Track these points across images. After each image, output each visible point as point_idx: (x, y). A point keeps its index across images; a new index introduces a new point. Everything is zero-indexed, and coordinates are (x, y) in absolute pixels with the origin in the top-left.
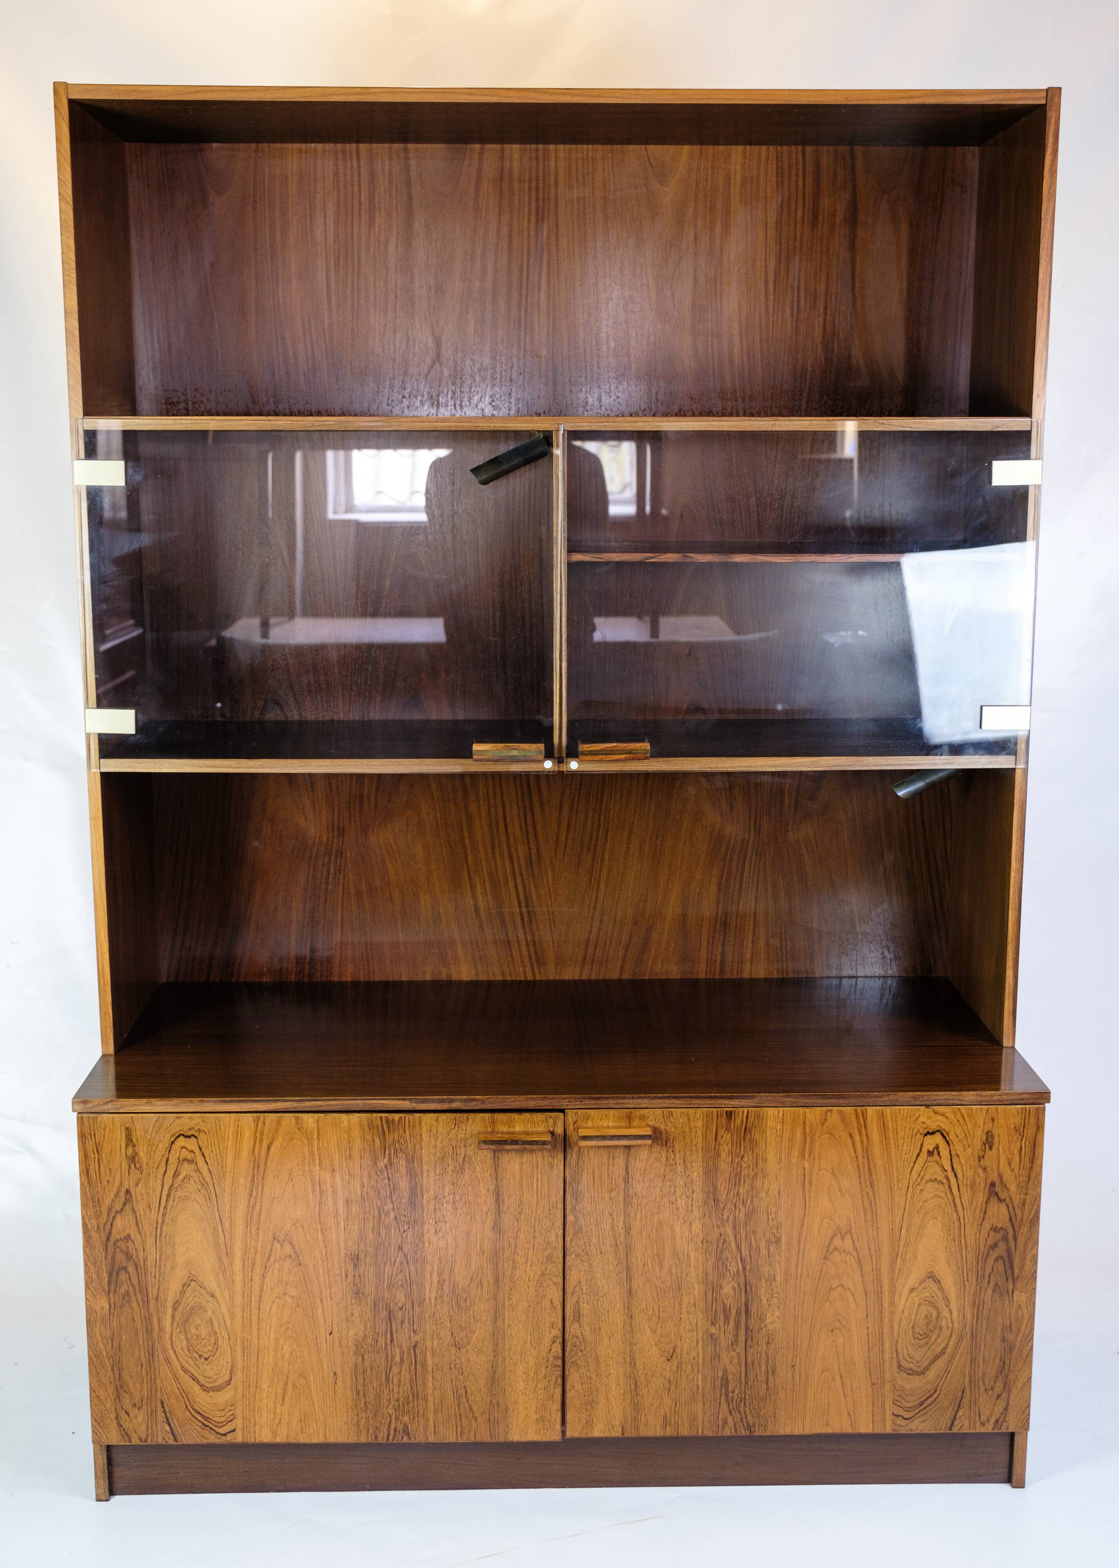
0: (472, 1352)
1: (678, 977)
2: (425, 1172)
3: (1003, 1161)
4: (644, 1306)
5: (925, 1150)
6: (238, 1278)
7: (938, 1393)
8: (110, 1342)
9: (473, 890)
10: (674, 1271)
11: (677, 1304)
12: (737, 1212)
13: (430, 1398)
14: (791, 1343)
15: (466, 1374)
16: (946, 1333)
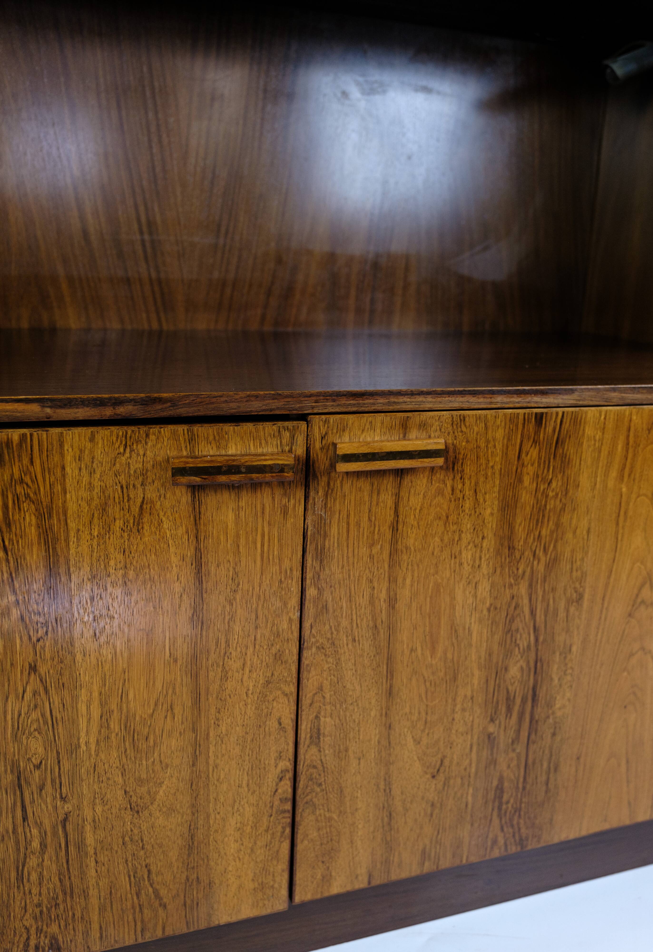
0: (158, 814)
2: (72, 534)
4: (407, 710)
10: (449, 656)
11: (450, 701)
12: (535, 563)
13: (93, 892)
14: (580, 729)
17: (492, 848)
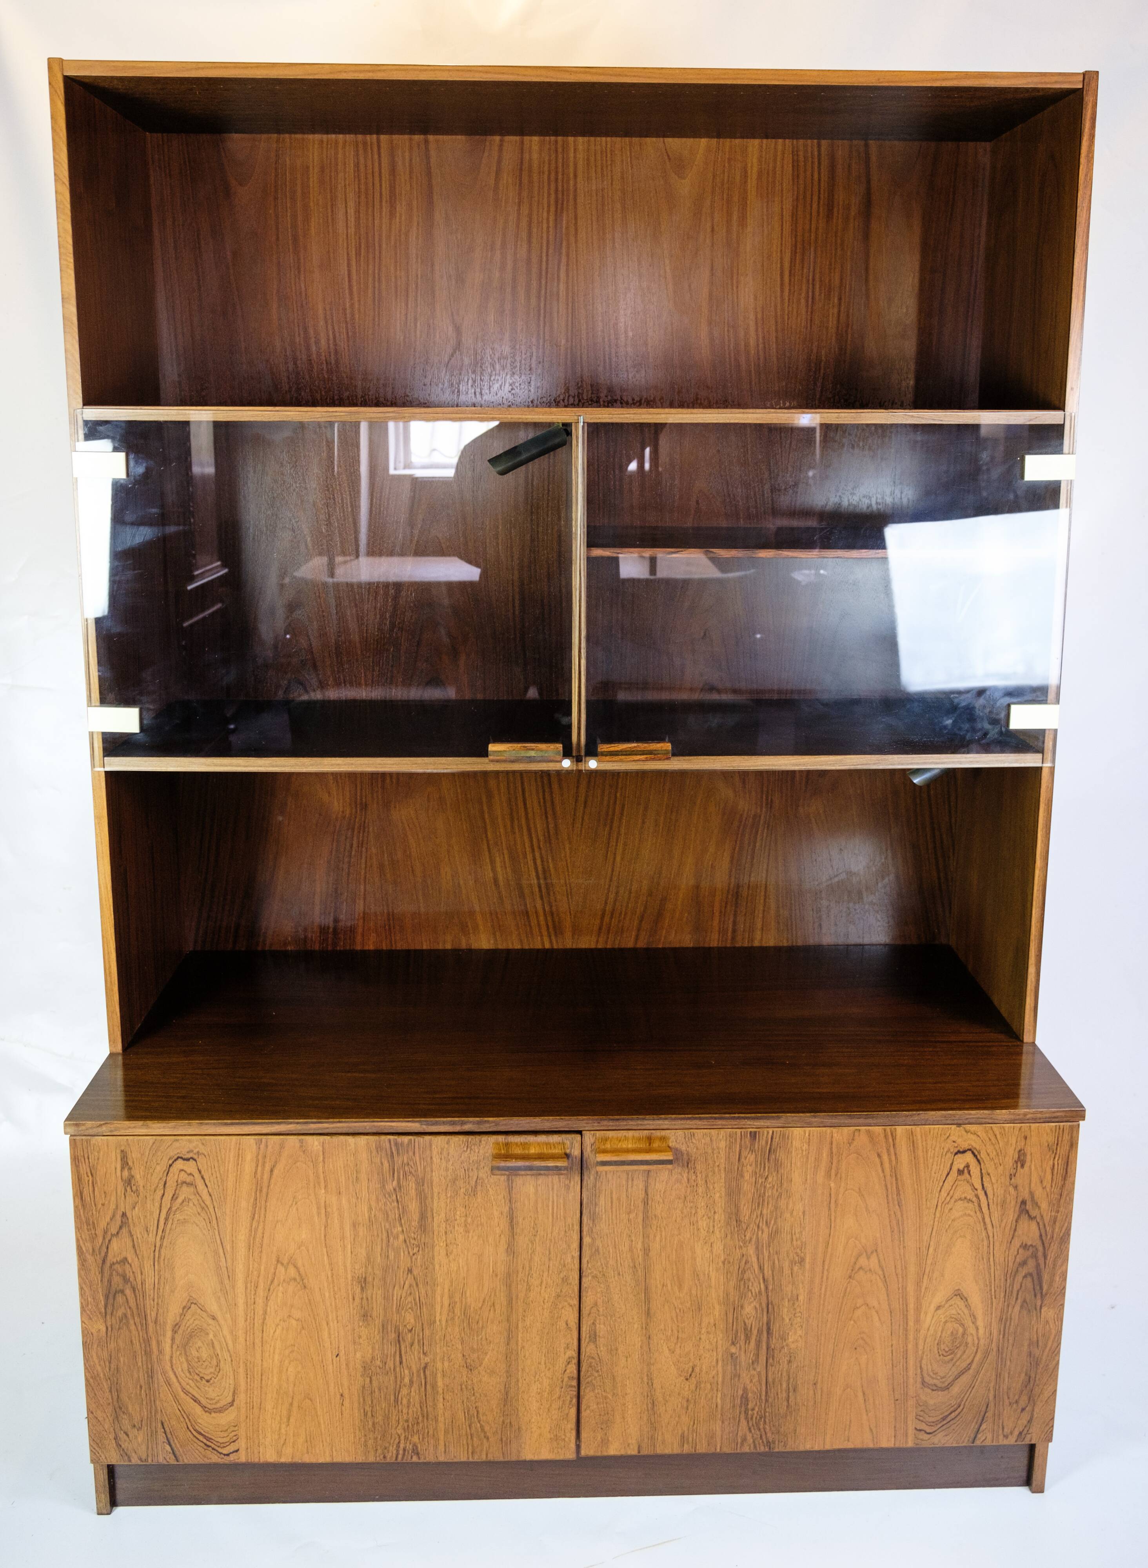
0: (484, 1373)
1: (691, 945)
2: (435, 1194)
3: (1035, 1178)
4: (662, 1327)
5: (955, 1169)
6: (241, 1301)
7: (961, 1407)
8: (107, 1364)
9: (493, 862)
10: (694, 1292)
11: (696, 1325)
12: (760, 1233)
13: (441, 1419)
14: (814, 1361)
15: (478, 1395)
16: (971, 1349)
17: (742, 1444)
